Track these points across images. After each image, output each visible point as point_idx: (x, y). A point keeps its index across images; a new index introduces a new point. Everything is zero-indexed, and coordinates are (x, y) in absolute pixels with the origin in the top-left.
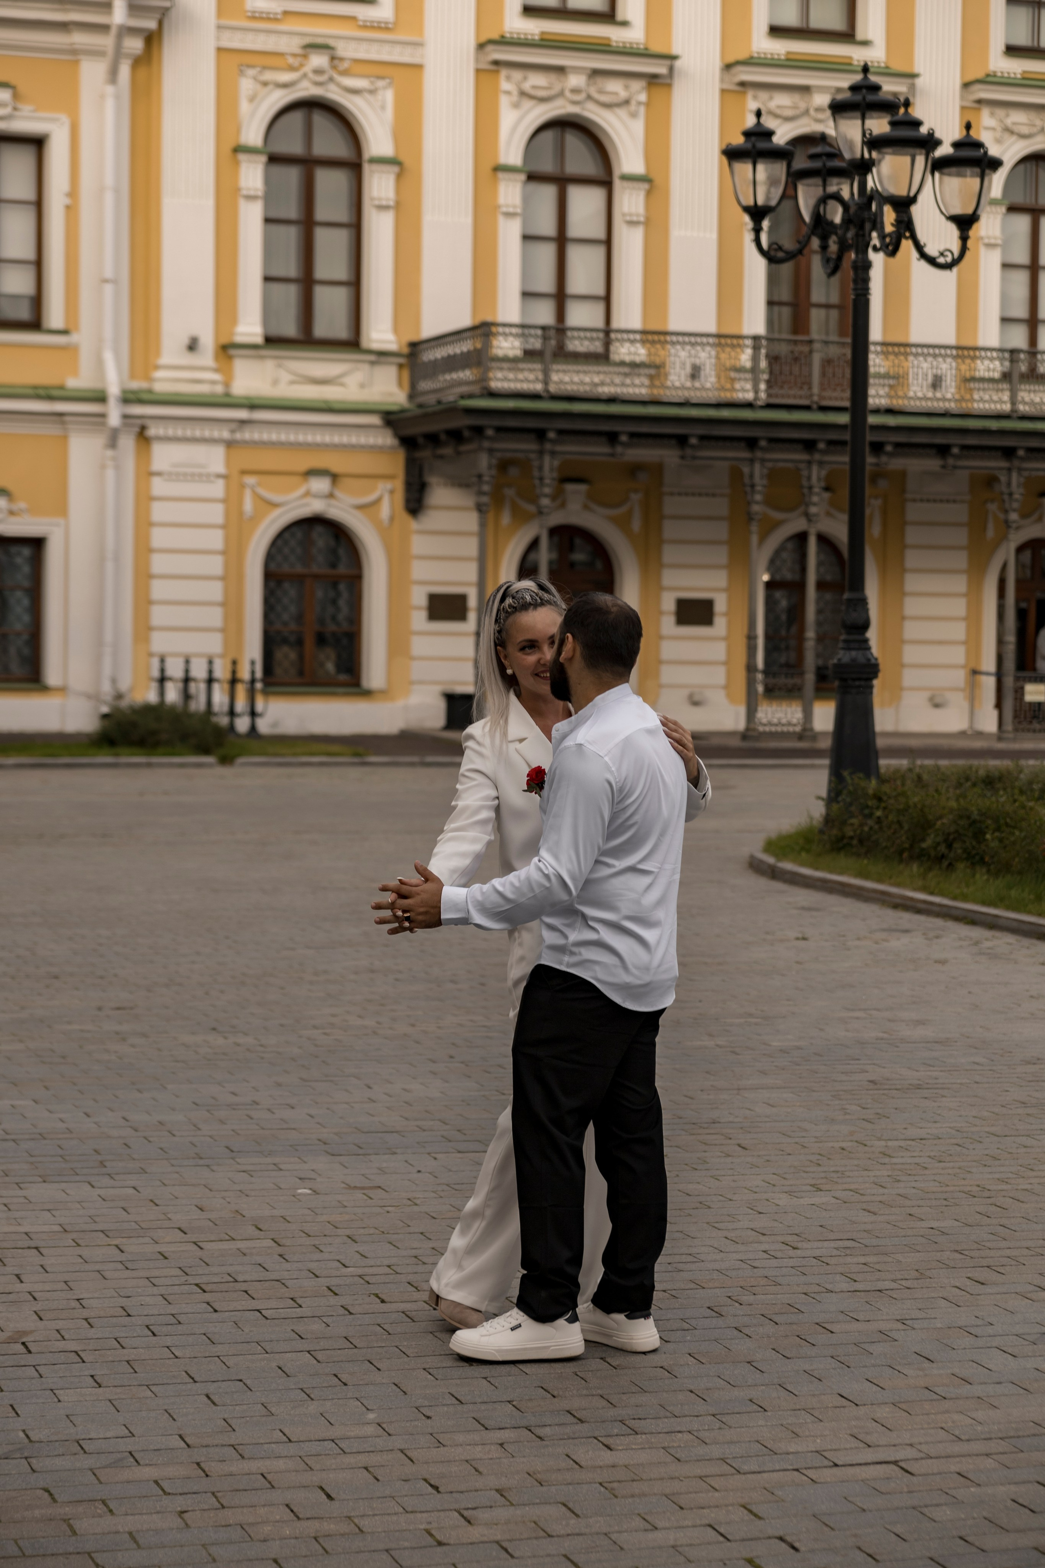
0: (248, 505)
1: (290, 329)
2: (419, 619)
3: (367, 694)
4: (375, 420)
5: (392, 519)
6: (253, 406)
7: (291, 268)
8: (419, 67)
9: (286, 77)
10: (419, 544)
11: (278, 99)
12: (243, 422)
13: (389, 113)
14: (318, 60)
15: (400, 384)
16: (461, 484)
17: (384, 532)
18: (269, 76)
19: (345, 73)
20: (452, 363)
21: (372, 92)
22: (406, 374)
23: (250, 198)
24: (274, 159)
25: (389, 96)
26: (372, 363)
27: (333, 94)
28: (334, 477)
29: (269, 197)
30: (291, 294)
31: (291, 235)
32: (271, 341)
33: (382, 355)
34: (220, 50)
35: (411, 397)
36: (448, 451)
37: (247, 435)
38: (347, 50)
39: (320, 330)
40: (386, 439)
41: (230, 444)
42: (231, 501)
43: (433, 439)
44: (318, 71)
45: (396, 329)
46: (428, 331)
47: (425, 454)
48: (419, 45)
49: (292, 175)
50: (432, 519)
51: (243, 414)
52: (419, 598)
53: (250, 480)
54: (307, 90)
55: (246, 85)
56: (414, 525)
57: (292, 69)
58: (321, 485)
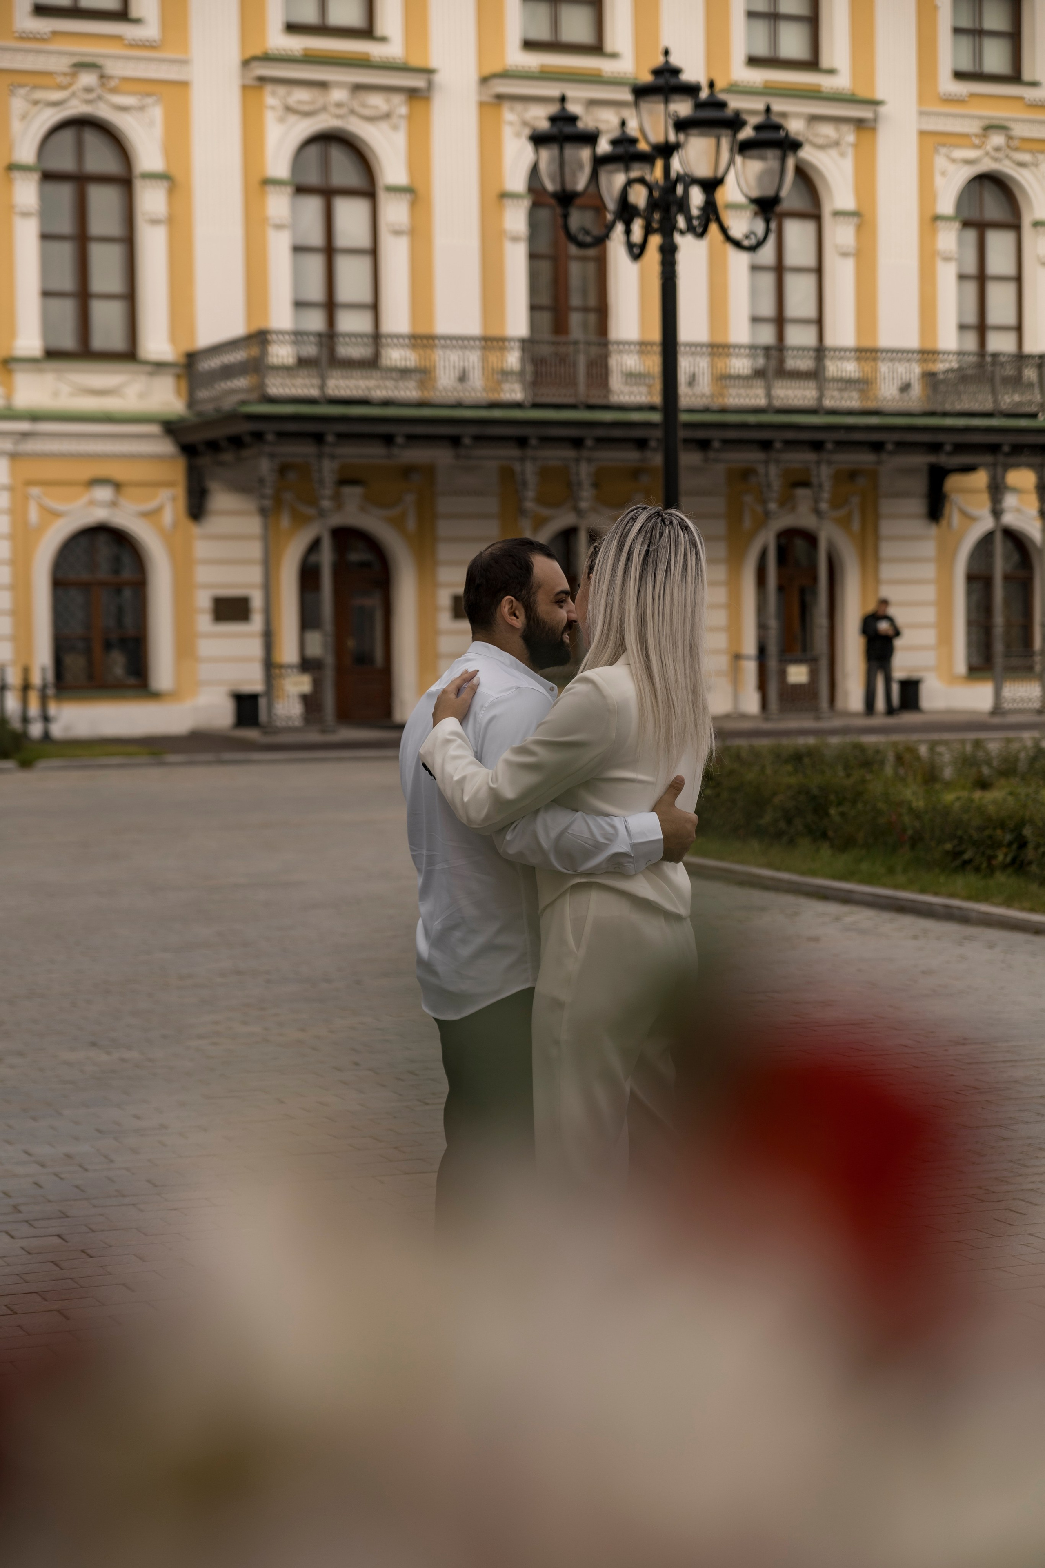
0: (34, 515)
1: (68, 341)
2: (204, 622)
3: (156, 696)
4: (155, 429)
5: (175, 524)
6: (35, 417)
7: (67, 282)
8: (184, 85)
9: (55, 96)
10: (202, 549)
11: (50, 117)
12: (25, 435)
13: (158, 130)
14: (87, 79)
15: (178, 392)
16: (241, 488)
17: (168, 538)
18: (39, 95)
19: (114, 91)
20: (228, 372)
21: (142, 108)
22: (184, 384)
23: (25, 215)
24: (48, 177)
25: (157, 113)
26: (151, 374)
27: (103, 112)
28: (118, 486)
29: (45, 212)
30: (67, 308)
31: (65, 251)
32: (52, 354)
33: (159, 366)
35: (191, 403)
36: (228, 457)
37: (31, 446)
38: (116, 69)
39: (98, 342)
40: (166, 447)
41: (14, 456)
42: (17, 512)
43: (213, 446)
44: (88, 90)
45: (173, 338)
46: (205, 338)
47: (205, 460)
48: (184, 62)
49: (65, 192)
50: (215, 524)
51: (24, 426)
52: (204, 601)
53: (35, 491)
54: (77, 108)
55: (18, 104)
56: (196, 530)
57: (61, 87)
58: (104, 493)
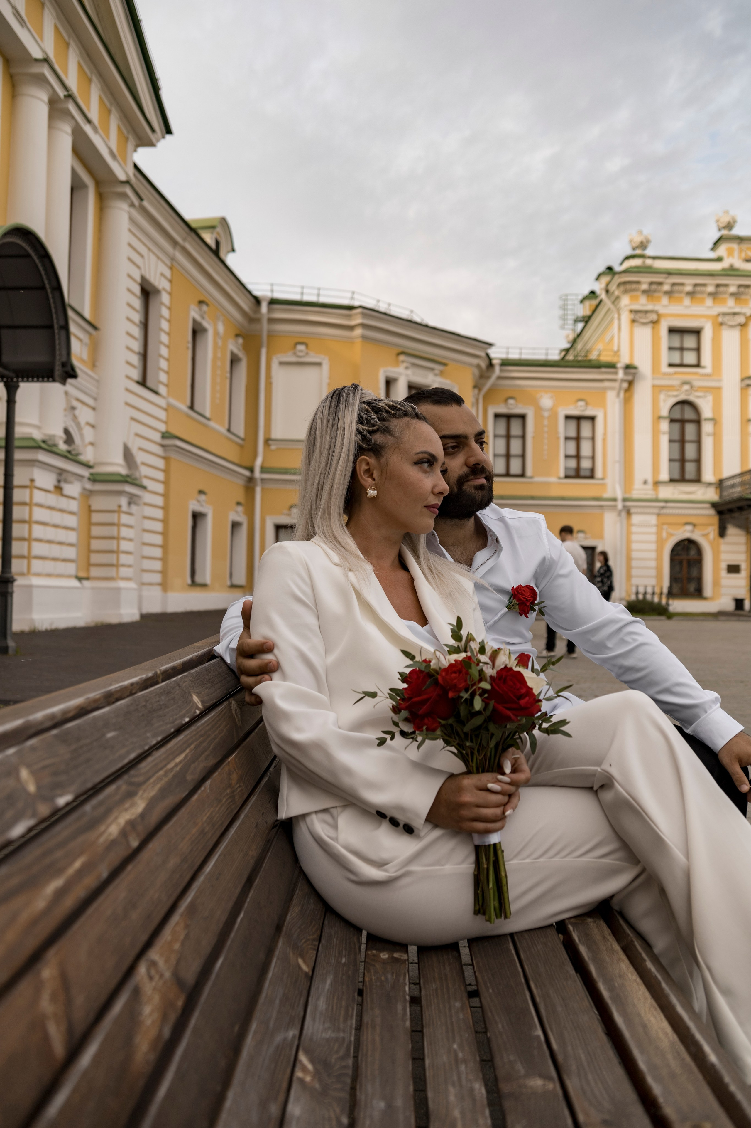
0: (664, 535)
1: (677, 476)
2: (724, 573)
3: (705, 599)
4: (708, 505)
5: (714, 539)
6: (666, 501)
7: (677, 456)
8: (719, 388)
9: (675, 393)
10: (723, 547)
11: (673, 400)
12: (663, 508)
13: (711, 404)
14: (686, 387)
15: (716, 493)
16: (739, 526)
17: (711, 544)
18: (670, 393)
19: (696, 391)
20: (733, 486)
21: (705, 397)
22: (718, 490)
23: (664, 433)
24: (672, 421)
25: (710, 398)
26: (707, 487)
27: (692, 398)
28: (694, 525)
29: (671, 433)
30: (677, 465)
31: (677, 446)
32: (672, 480)
33: (709, 484)
34: (654, 386)
35: (721, 497)
36: (736, 515)
37: (665, 511)
38: (696, 384)
39: (688, 476)
40: (712, 512)
41: (658, 515)
42: (659, 533)
43: (731, 511)
44: (686, 391)
45: (715, 474)
46: (726, 474)
47: (727, 516)
48: (720, 380)
49: (677, 426)
50: (728, 539)
51: (662, 504)
52: (724, 566)
53: (665, 527)
54: (682, 397)
55: (662, 396)
56: (721, 541)
57: (677, 390)
58: (689, 528)
